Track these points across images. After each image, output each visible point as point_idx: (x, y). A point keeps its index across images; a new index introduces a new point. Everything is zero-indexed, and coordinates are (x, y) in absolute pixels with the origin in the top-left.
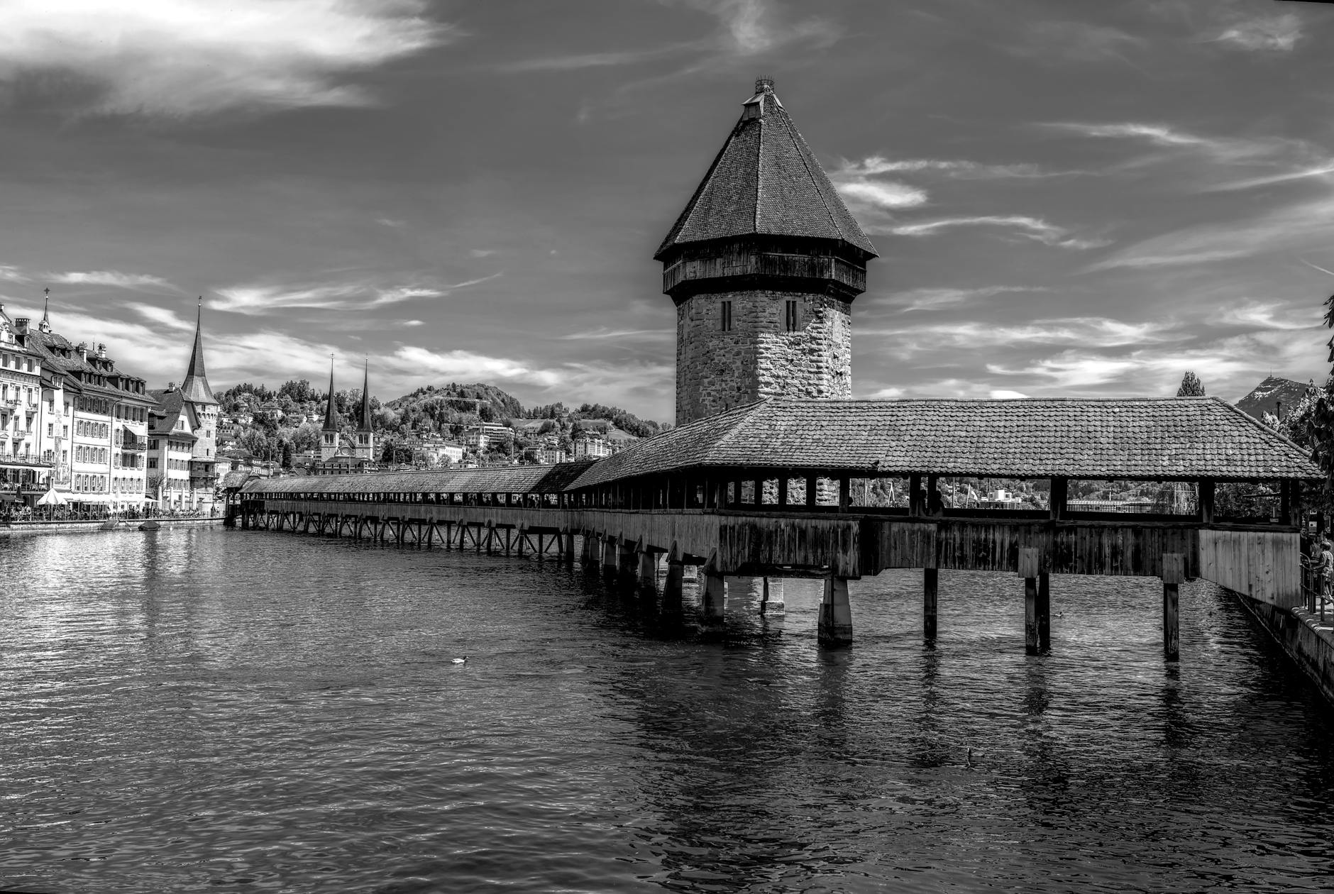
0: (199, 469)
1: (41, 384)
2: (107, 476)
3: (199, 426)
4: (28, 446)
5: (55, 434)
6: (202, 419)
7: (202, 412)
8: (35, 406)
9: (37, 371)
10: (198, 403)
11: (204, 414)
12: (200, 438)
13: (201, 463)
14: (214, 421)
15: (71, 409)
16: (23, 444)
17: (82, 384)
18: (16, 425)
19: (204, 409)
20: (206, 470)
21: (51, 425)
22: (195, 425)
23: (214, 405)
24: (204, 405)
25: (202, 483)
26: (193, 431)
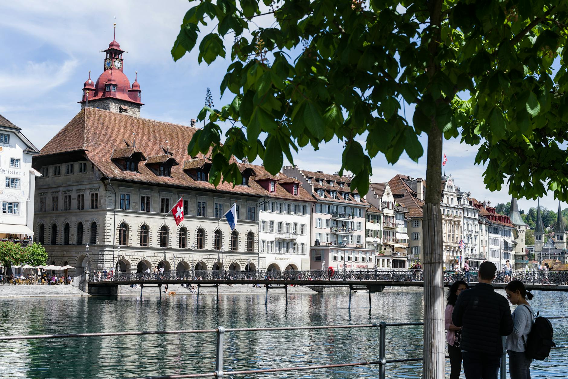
0: (519, 258)
1: (478, 222)
2: (499, 263)
3: (518, 237)
4: (475, 250)
5: (483, 245)
6: (519, 233)
7: (519, 230)
8: (478, 232)
9: (477, 217)
10: (517, 225)
11: (520, 231)
12: (519, 243)
13: (520, 255)
14: (524, 234)
15: (487, 232)
16: (474, 249)
17: (491, 221)
18: (472, 241)
19: (520, 228)
20: (522, 259)
21: (482, 240)
22: (516, 236)
23: (524, 226)
24: (520, 226)
25: (521, 266)
26: (515, 239)
